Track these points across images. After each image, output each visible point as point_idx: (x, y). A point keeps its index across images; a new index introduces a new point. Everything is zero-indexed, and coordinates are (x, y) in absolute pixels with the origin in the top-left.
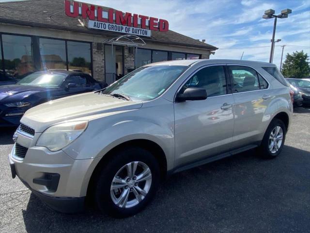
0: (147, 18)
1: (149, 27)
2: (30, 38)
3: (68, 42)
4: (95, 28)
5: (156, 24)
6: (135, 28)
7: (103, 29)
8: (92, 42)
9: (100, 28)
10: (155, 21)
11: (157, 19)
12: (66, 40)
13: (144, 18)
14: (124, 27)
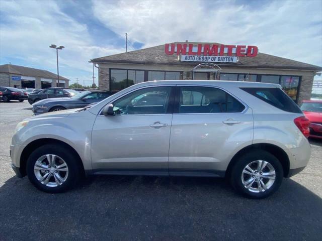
0: (234, 47)
1: (236, 55)
2: (143, 72)
3: (167, 73)
4: (186, 60)
5: (244, 51)
6: (221, 57)
7: (192, 60)
8: (183, 72)
9: (190, 61)
10: (242, 49)
11: (245, 47)
12: (165, 71)
13: (230, 48)
14: (211, 57)
